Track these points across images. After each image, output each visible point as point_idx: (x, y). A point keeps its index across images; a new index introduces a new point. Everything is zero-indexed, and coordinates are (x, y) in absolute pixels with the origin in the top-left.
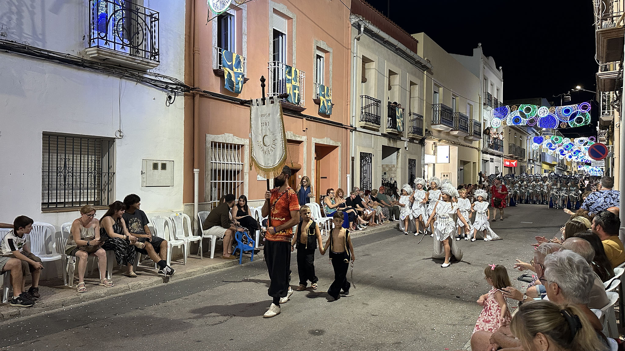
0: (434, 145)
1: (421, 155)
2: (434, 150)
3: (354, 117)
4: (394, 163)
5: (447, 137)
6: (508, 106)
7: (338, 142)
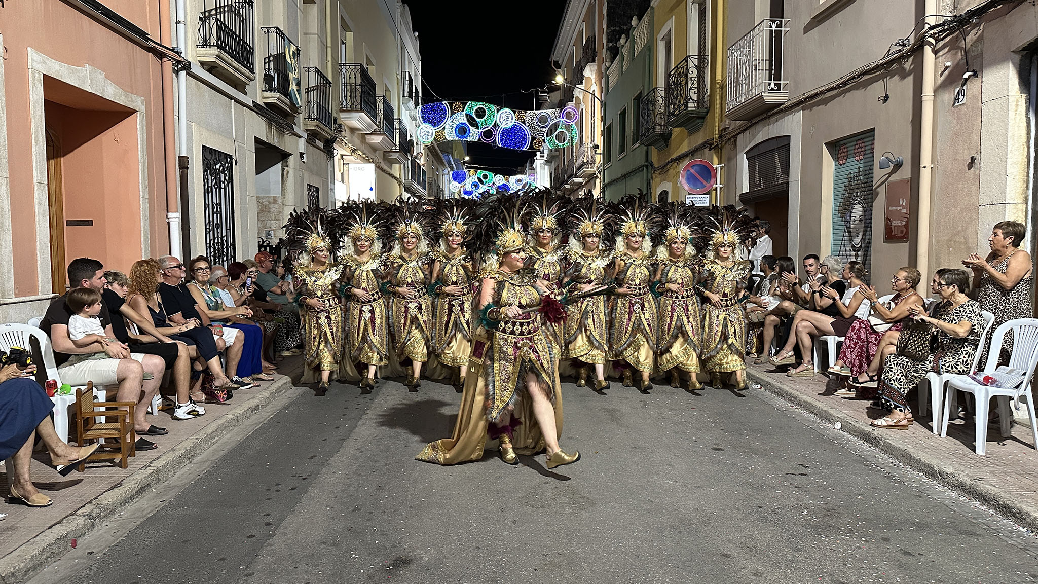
0: (342, 161)
1: (327, 179)
2: (342, 172)
3: (181, 26)
4: (276, 191)
5: (362, 147)
6: (446, 102)
7: (133, 96)
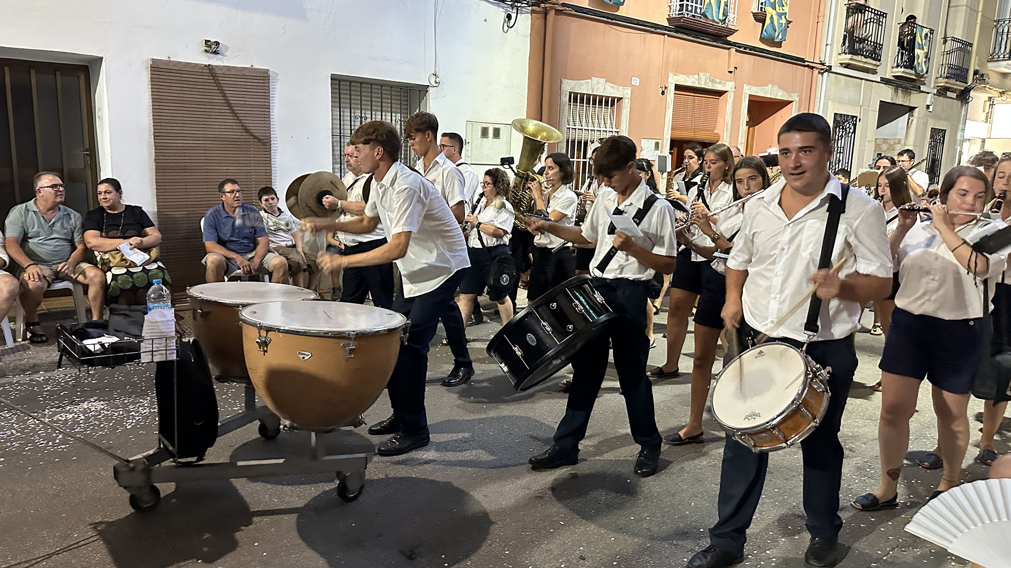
0: (988, 102)
1: (959, 121)
2: (987, 111)
3: (829, 47)
4: (901, 135)
7: (792, 94)
